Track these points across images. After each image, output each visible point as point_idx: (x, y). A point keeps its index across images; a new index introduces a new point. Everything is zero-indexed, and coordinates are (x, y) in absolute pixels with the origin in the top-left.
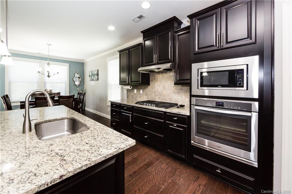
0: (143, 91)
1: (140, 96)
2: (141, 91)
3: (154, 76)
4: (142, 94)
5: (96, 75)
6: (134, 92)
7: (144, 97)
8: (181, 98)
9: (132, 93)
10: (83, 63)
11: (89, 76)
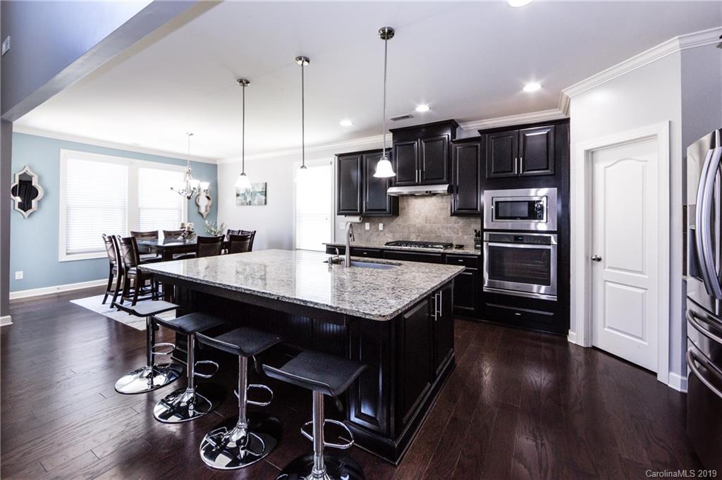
0: (384, 226)
1: (379, 235)
2: (381, 226)
3: (407, 202)
4: (381, 231)
5: (259, 194)
6: (365, 228)
7: (387, 235)
8: (456, 235)
9: (359, 230)
10: (216, 166)
11: (238, 195)
